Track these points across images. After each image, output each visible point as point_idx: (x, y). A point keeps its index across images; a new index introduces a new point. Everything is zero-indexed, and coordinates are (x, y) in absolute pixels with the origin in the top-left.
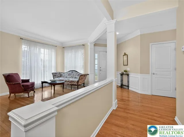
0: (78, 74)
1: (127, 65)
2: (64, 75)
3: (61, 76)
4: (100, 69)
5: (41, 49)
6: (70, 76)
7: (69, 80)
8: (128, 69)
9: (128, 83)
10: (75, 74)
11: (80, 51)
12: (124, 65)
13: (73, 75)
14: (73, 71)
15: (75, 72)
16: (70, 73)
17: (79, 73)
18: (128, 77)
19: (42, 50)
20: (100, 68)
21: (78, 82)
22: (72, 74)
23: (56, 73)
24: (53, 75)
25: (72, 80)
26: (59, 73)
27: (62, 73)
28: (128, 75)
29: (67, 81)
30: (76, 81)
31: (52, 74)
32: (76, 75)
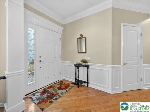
1: (86, 52)
4: (40, 59)
8: (87, 58)
9: (88, 79)
12: (78, 52)
18: (88, 70)
20: (40, 57)
28: (88, 67)
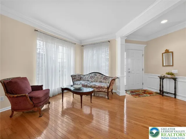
0: (104, 77)
1: (173, 66)
2: (84, 77)
3: (80, 79)
4: (129, 71)
5: (59, 46)
6: (93, 80)
7: (95, 85)
8: (174, 71)
9: (175, 90)
10: (99, 77)
11: (105, 49)
12: (163, 66)
13: (98, 78)
14: (97, 74)
15: (99, 74)
16: (93, 75)
17: (104, 75)
18: (175, 82)
19: (60, 48)
21: (108, 88)
22: (96, 77)
23: (75, 76)
24: (72, 78)
25: (99, 85)
26: (78, 75)
27: (82, 76)
28: (175, 79)
29: (93, 86)
30: (106, 87)
31: (71, 76)
32: (101, 78)
